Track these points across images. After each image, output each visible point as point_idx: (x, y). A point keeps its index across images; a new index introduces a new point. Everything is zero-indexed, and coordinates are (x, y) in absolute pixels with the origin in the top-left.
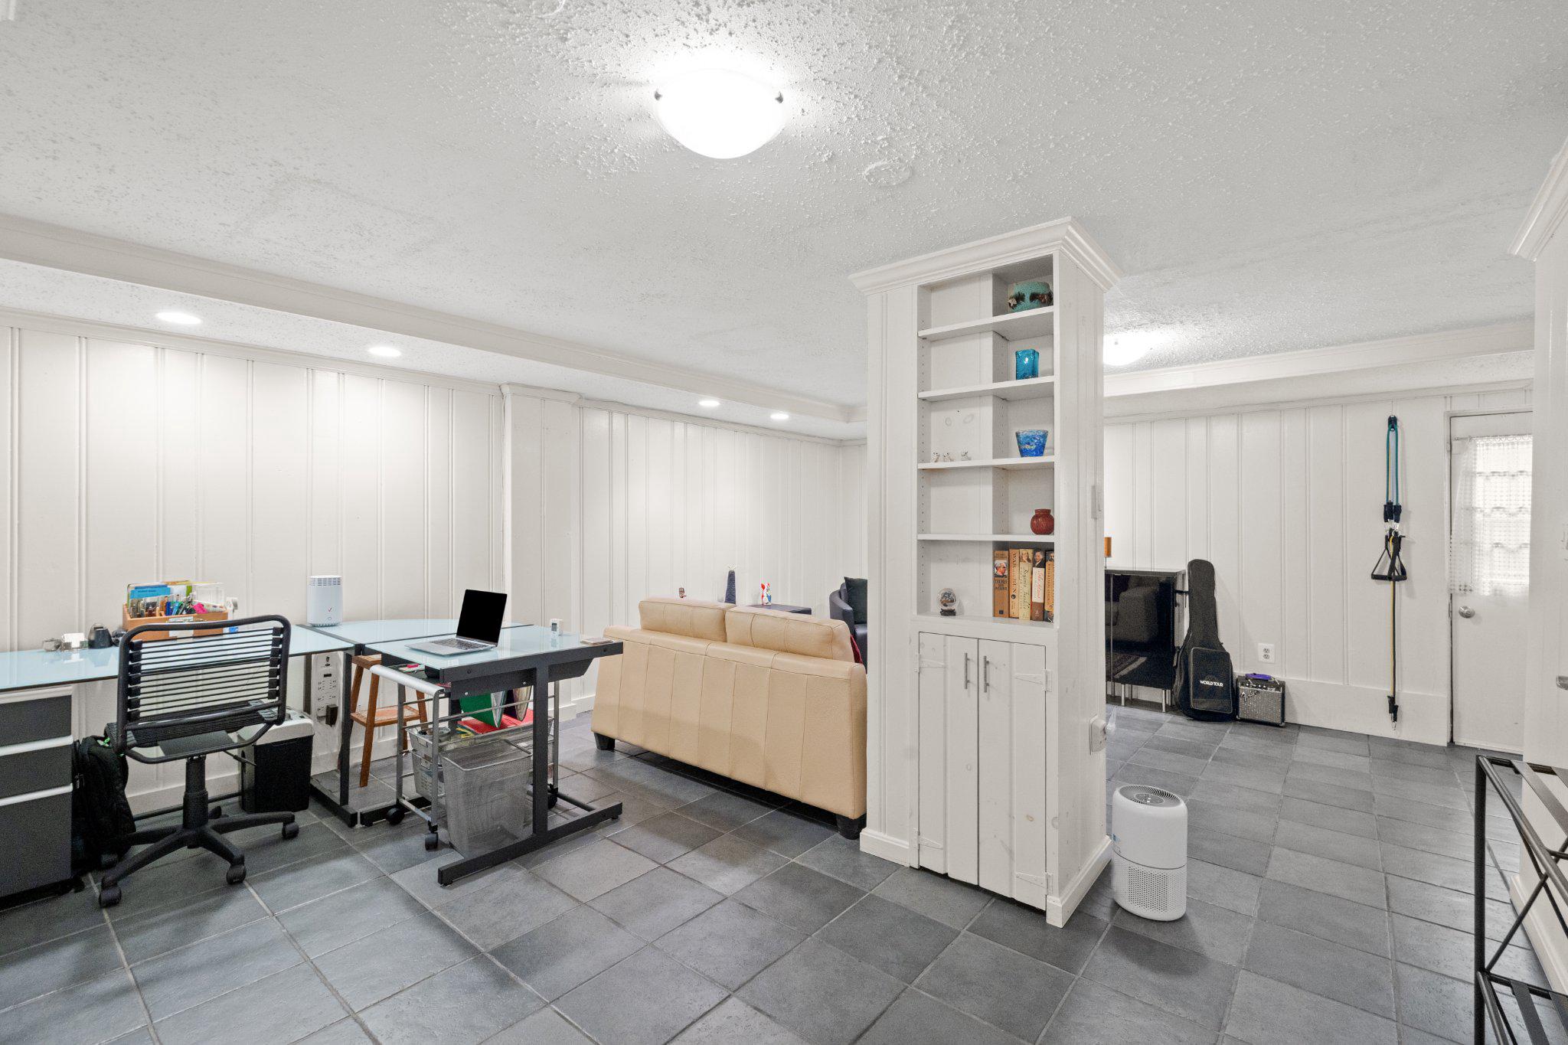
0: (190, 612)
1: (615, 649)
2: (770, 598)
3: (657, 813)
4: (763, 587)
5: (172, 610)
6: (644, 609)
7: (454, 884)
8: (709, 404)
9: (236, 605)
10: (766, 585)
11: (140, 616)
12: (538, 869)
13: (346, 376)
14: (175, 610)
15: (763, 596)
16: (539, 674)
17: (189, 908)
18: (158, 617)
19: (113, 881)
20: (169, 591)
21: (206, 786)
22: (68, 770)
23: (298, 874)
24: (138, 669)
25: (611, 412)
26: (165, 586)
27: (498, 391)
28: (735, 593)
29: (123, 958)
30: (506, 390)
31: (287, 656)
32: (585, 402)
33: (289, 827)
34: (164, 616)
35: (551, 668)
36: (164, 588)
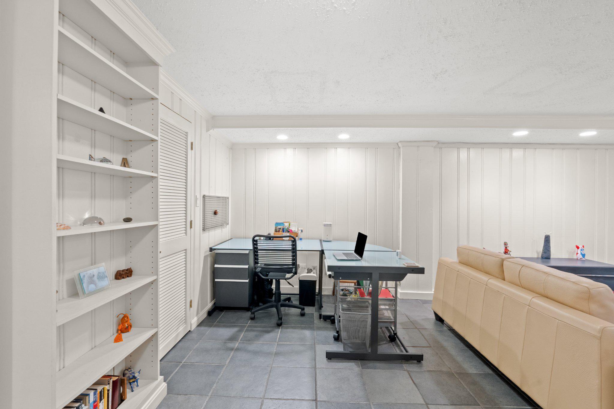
0: (288, 232)
1: (421, 271)
2: (584, 255)
3: (444, 369)
4: (578, 248)
5: (284, 231)
6: (460, 251)
7: (332, 360)
8: (521, 134)
9: (302, 231)
10: (580, 247)
11: (276, 232)
12: (368, 371)
13: (338, 149)
14: (285, 231)
15: (577, 254)
16: (374, 276)
17: (265, 329)
18: (281, 233)
19: (254, 312)
20: (284, 225)
21: (281, 289)
22: (247, 277)
23: (294, 330)
24: (257, 248)
25: (458, 148)
26: (283, 223)
27: (397, 146)
28: (550, 249)
29: (240, 338)
30: (400, 145)
31: (296, 250)
32: (440, 145)
33: (303, 312)
34: (282, 233)
35: (380, 274)
36: (282, 224)
